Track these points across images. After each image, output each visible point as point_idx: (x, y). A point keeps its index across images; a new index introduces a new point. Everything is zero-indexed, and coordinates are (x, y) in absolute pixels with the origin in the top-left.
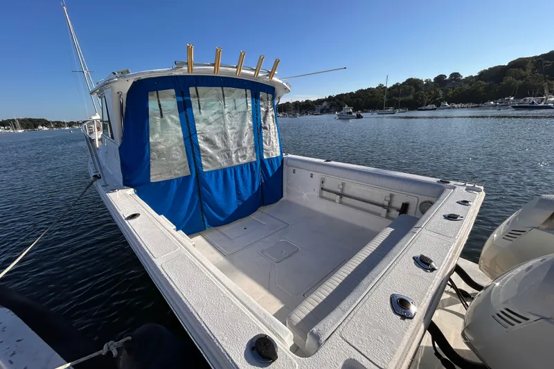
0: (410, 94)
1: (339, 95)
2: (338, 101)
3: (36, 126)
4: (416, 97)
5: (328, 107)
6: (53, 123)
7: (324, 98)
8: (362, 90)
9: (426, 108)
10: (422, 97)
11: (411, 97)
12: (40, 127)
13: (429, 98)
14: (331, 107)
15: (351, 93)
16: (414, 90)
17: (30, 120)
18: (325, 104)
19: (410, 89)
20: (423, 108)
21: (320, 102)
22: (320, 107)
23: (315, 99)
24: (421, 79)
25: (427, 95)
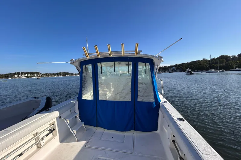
0: (223, 63)
1: (181, 64)
2: (180, 66)
3: (66, 75)
4: (227, 64)
5: (175, 69)
6: (71, 74)
7: (173, 65)
8: (193, 61)
9: (235, 69)
10: (232, 64)
11: (224, 64)
12: (67, 75)
13: (236, 64)
14: (177, 69)
15: (187, 63)
16: (225, 61)
17: (65, 73)
18: (174, 68)
19: (223, 60)
20: (233, 69)
21: (171, 67)
22: (171, 69)
23: (169, 66)
24: (229, 55)
25: (234, 63)
